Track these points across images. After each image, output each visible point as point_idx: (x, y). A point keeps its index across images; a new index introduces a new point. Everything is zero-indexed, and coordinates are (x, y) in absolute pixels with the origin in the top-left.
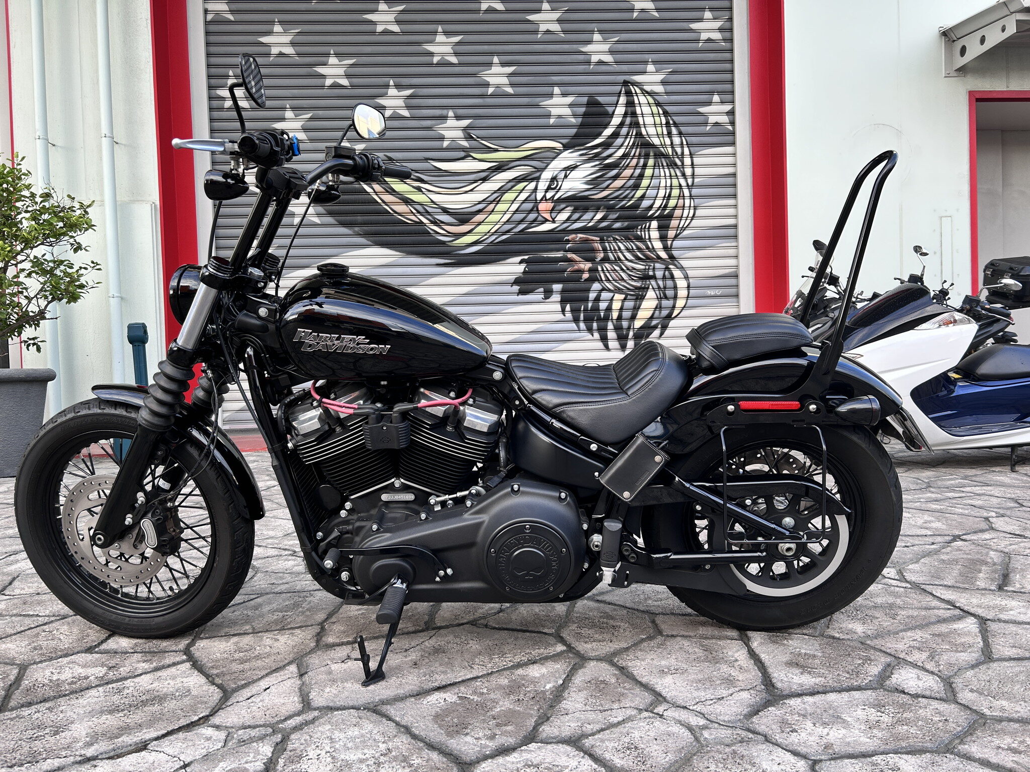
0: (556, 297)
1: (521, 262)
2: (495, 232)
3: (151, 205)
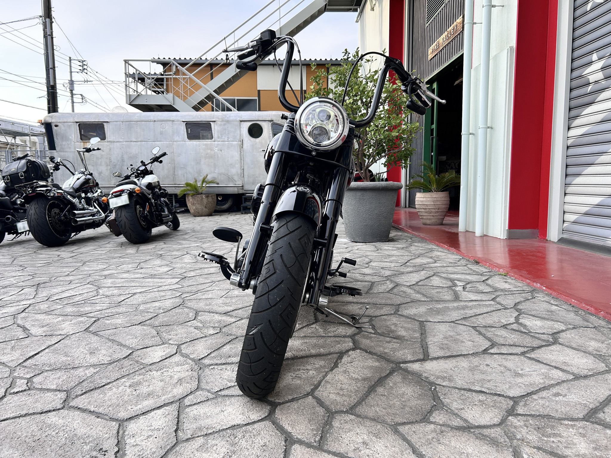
3: (508, 49)
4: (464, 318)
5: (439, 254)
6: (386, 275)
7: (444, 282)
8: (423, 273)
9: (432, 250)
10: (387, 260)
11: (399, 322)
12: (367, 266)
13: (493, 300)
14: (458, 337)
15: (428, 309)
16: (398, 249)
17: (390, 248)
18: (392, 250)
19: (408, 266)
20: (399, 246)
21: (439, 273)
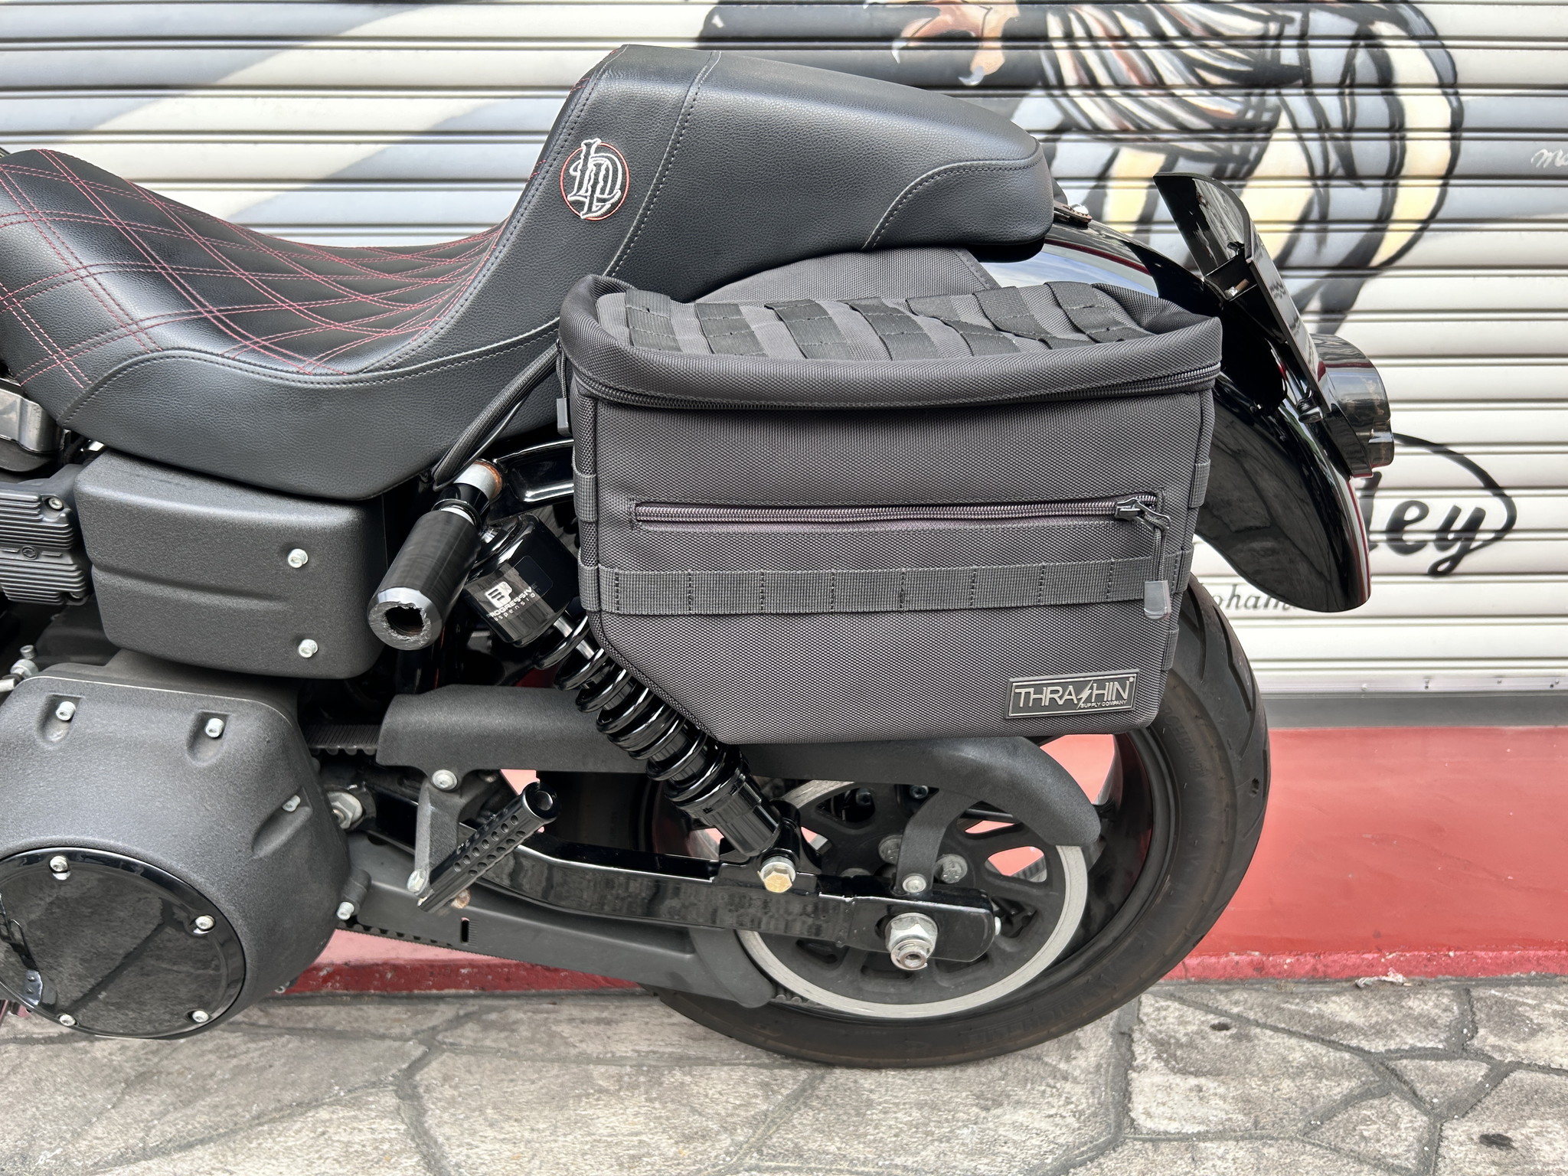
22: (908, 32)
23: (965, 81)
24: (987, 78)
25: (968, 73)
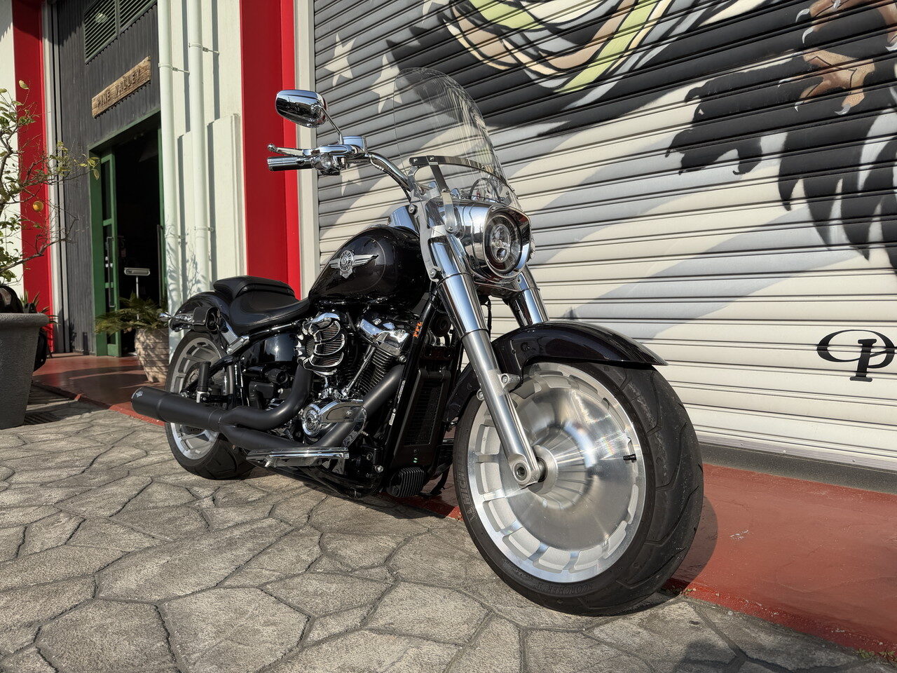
0: (769, 167)
1: (689, 98)
2: (640, 46)
3: (232, 117)
4: (238, 569)
5: (148, 435)
6: (55, 501)
7: (176, 494)
8: (130, 481)
9: (133, 431)
10: (50, 465)
11: (109, 621)
12: (6, 485)
13: (271, 514)
14: (242, 622)
15: (163, 565)
16: (68, 435)
17: (52, 437)
18: (57, 440)
19: (97, 472)
20: (68, 429)
21: (160, 476)
22: (804, 95)
23: (839, 113)
24: (852, 108)
25: (841, 108)
